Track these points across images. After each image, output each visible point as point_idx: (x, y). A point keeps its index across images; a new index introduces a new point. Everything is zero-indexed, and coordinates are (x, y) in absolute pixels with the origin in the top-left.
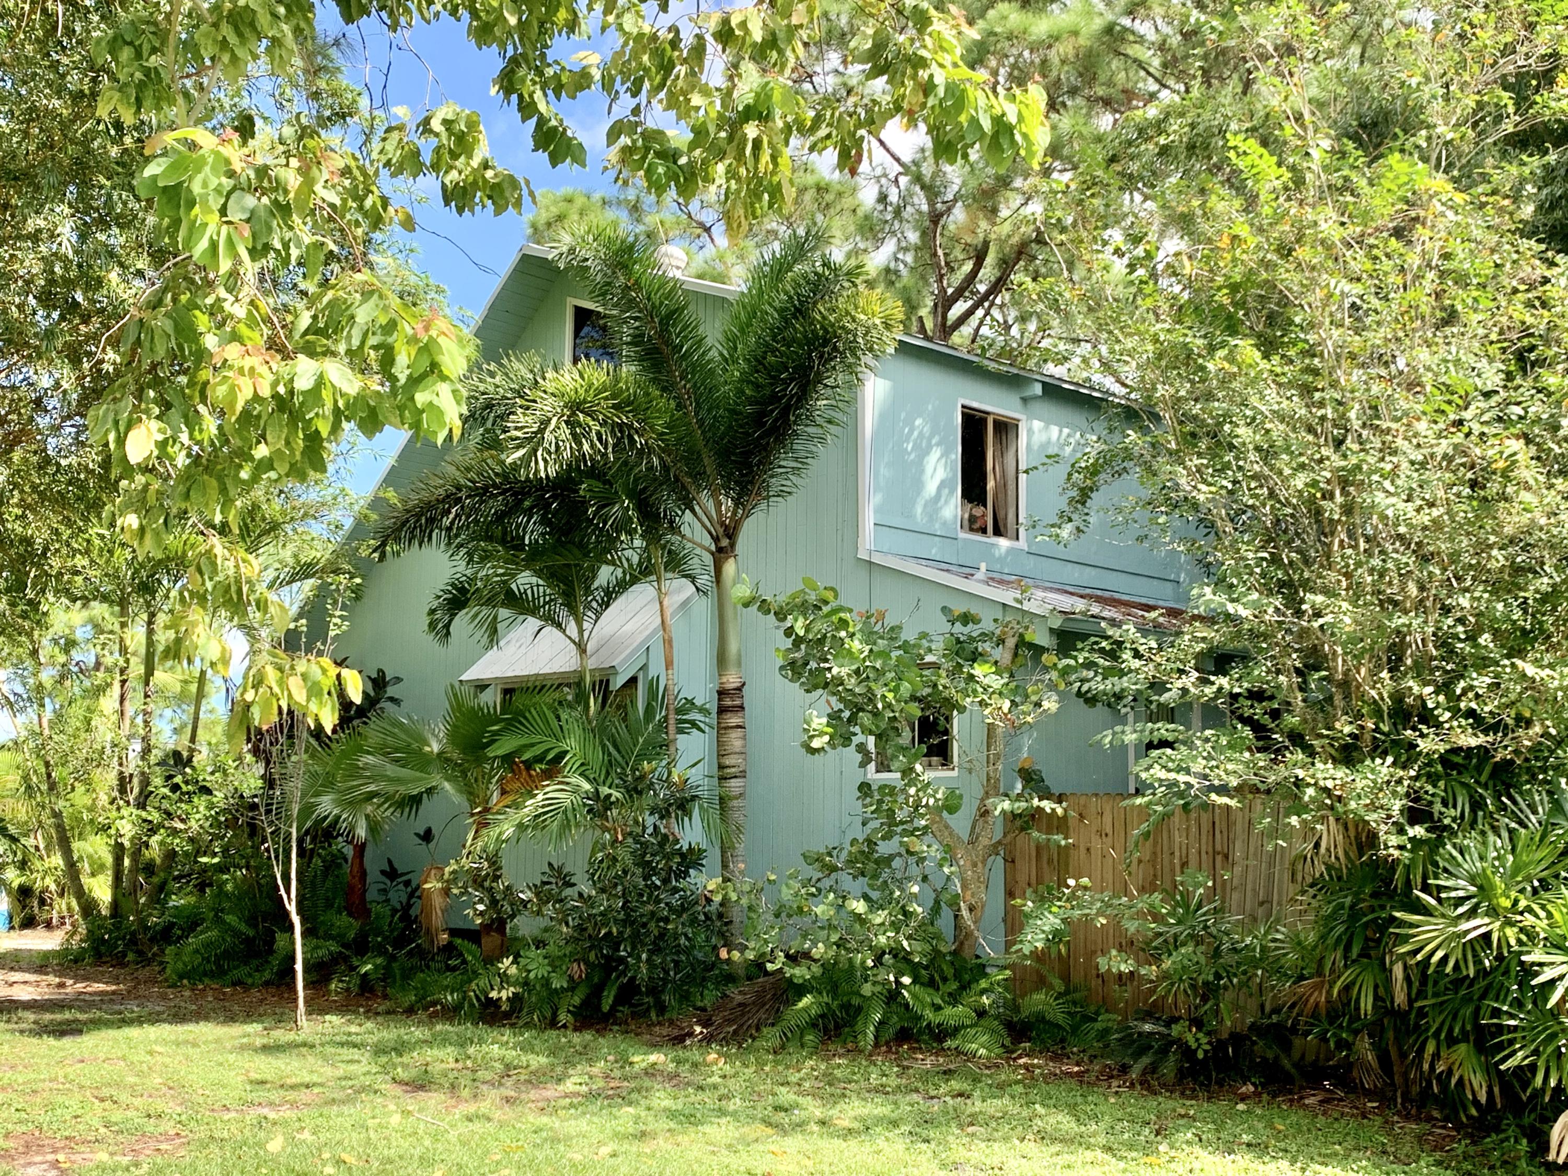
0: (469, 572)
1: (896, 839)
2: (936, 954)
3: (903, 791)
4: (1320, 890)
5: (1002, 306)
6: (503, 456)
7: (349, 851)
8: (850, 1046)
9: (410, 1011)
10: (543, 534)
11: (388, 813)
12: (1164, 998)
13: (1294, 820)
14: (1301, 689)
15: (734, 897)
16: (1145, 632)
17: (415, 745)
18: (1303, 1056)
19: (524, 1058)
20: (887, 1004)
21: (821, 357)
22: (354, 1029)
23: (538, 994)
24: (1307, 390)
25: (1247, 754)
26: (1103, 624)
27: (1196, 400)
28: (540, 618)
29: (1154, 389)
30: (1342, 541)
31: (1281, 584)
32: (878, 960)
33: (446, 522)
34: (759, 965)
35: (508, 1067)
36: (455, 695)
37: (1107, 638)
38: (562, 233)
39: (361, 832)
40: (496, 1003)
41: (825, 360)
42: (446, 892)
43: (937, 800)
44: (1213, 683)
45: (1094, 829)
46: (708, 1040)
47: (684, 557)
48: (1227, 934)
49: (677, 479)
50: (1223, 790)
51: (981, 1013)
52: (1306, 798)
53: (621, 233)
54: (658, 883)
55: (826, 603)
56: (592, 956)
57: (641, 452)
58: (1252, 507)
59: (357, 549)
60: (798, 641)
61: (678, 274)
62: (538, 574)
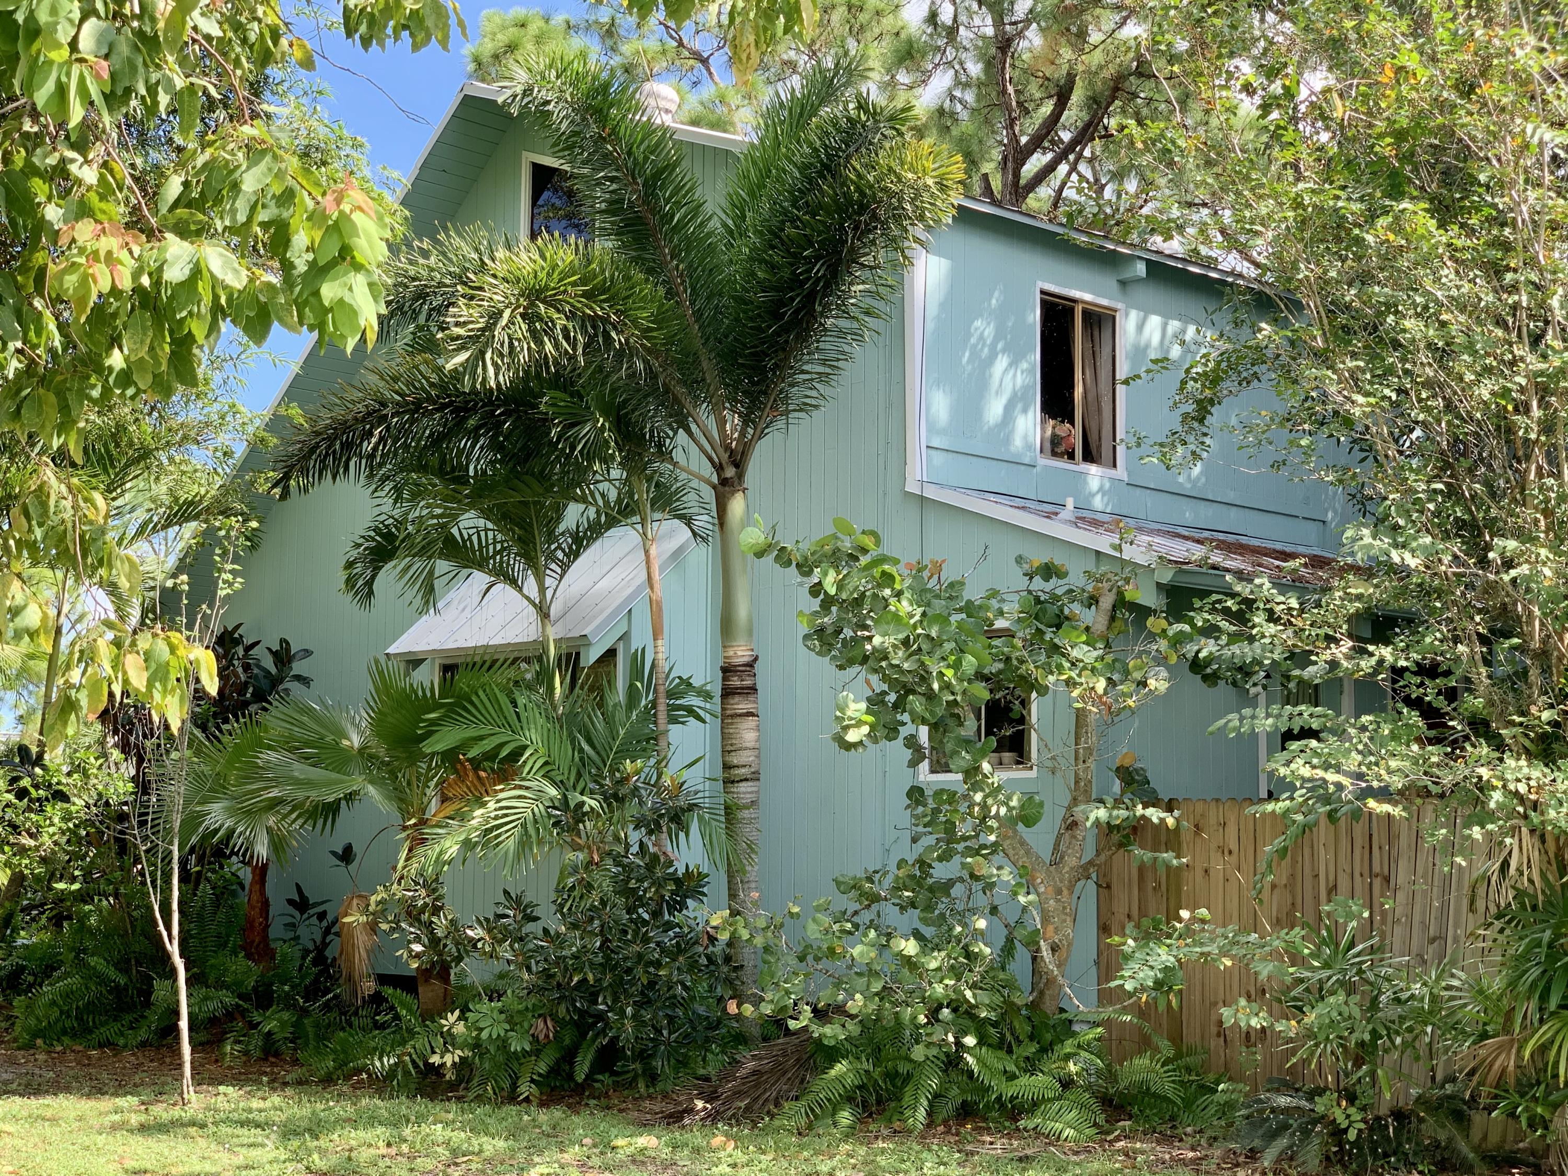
0: (397, 513)
1: (957, 859)
2: (1008, 1009)
3: (966, 797)
4: (1509, 922)
5: (1091, 161)
6: (440, 361)
7: (246, 874)
8: (897, 1125)
9: (328, 1081)
10: (492, 463)
11: (296, 826)
12: (1305, 1062)
13: (1476, 832)
14: (1487, 663)
15: (745, 934)
16: (1283, 589)
17: (329, 738)
18: (1485, 1138)
19: (475, 1142)
20: (945, 1071)
21: (856, 228)
22: (256, 1104)
23: (493, 1058)
24: (1495, 271)
25: (1415, 747)
26: (1228, 578)
27: (1350, 285)
28: (490, 573)
29: (1295, 267)
30: (1540, 468)
31: (1460, 524)
32: (934, 1015)
33: (368, 447)
34: (778, 1023)
35: (455, 1152)
36: (381, 673)
37: (1233, 595)
38: (515, 67)
39: (262, 849)
40: (437, 1070)
41: (862, 231)
42: (372, 927)
43: (1010, 809)
44: (1371, 655)
45: (1213, 846)
46: (713, 1117)
47: (677, 492)
48: (1388, 979)
49: (667, 390)
50: (1384, 794)
51: (1067, 1083)
52: (1492, 805)
53: (592, 66)
54: (646, 916)
55: (865, 551)
56: (562, 1011)
57: (620, 354)
58: (1424, 424)
59: (252, 483)
60: (828, 602)
61: (668, 120)
62: (486, 514)
